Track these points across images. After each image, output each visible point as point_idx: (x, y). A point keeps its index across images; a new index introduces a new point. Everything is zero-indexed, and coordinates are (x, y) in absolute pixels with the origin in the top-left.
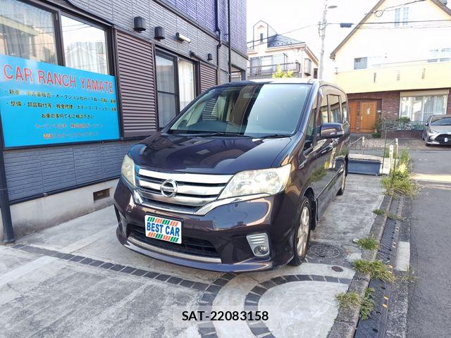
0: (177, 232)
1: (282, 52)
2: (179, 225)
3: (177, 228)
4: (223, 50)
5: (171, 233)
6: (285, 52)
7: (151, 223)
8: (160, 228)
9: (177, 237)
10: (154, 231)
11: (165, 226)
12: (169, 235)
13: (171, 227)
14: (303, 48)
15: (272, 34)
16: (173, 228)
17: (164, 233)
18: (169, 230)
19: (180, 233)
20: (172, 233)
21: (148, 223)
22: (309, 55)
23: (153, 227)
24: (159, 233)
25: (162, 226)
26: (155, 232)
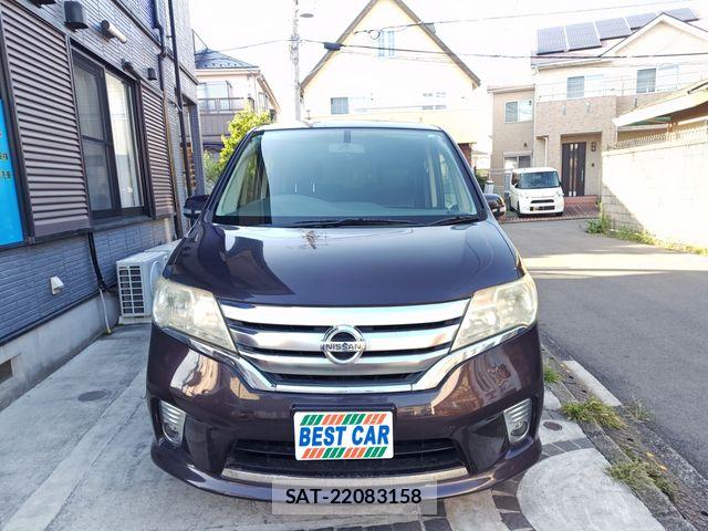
0: (383, 436)
1: (223, 79)
2: (388, 420)
3: (381, 428)
4: (168, 66)
5: (368, 439)
6: (229, 79)
7: (312, 428)
8: (336, 434)
9: (383, 445)
10: (320, 443)
11: (351, 428)
12: (362, 445)
13: (366, 428)
14: (255, 75)
15: (200, 48)
16: (371, 429)
17: (347, 442)
18: (361, 435)
19: (390, 437)
20: (370, 437)
21: (303, 430)
22: (263, 87)
23: (316, 436)
24: (335, 445)
25: (341, 430)
26: (323, 446)
